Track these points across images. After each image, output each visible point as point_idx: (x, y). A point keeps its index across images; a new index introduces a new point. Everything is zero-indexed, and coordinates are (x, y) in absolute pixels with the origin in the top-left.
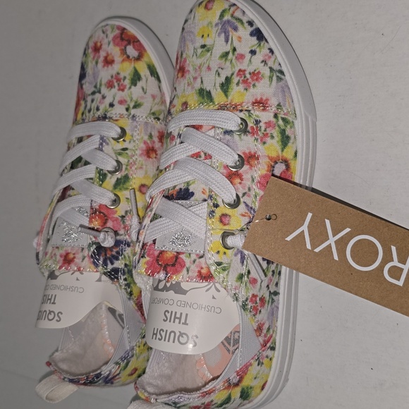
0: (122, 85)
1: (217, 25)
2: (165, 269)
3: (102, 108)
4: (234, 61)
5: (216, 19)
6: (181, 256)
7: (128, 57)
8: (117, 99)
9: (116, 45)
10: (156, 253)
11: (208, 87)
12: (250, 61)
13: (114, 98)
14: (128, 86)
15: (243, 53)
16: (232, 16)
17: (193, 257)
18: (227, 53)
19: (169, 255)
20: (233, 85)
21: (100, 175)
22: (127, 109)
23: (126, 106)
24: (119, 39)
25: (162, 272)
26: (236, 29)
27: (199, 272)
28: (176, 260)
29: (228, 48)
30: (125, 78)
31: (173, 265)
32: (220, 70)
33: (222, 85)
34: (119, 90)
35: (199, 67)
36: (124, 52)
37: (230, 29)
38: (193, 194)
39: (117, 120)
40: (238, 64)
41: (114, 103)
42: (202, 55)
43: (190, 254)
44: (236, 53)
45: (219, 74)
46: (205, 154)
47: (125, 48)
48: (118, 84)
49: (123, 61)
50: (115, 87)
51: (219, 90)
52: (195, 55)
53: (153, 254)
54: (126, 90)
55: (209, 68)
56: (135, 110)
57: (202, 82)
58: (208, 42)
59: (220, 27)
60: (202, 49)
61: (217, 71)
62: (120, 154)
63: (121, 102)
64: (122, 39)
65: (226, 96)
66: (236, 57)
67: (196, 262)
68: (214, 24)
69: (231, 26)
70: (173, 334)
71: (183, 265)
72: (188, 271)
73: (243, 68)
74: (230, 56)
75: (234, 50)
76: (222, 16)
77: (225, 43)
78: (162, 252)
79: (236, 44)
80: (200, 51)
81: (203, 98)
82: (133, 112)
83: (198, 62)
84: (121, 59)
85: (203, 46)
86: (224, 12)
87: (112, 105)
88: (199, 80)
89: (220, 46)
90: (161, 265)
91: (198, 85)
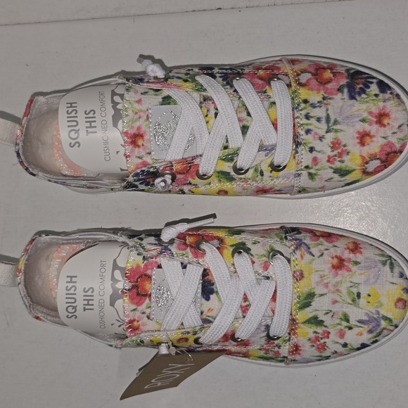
0: (335, 160)
1: (378, 313)
2: (133, 287)
3: (309, 138)
4: (339, 327)
5: (383, 312)
6: (148, 299)
7: (367, 163)
8: (319, 156)
9: (382, 148)
10: (149, 272)
11: (316, 303)
12: (337, 343)
13: (319, 152)
14: (333, 166)
15: (346, 336)
16: (384, 329)
17: (148, 311)
18: (348, 321)
19: (148, 286)
20: (314, 328)
21: (232, 154)
22: (307, 167)
23: (310, 166)
24: (389, 150)
25: (131, 284)
26: (370, 332)
27: (134, 320)
28: (143, 295)
29: (353, 322)
30: (342, 162)
31: (138, 294)
32: (331, 314)
33: (315, 318)
34: (329, 157)
35: (338, 290)
36: (373, 157)
37: (371, 326)
38: (208, 299)
39: (294, 157)
40: (336, 332)
41: (314, 152)
42: (350, 293)
43: (150, 307)
44: (347, 329)
45: (327, 313)
46: (248, 306)
47: (378, 159)
48: (336, 156)
49: (363, 158)
50: (333, 151)
51: (311, 315)
52: (352, 284)
53: (148, 269)
54: (328, 164)
55: (335, 302)
56: (307, 175)
57: (322, 295)
58: (362, 301)
59: (375, 316)
60: (356, 294)
61: (331, 311)
62: (256, 170)
63: (315, 160)
64: (388, 154)
65: (304, 323)
66: (342, 330)
67: (143, 315)
68: (379, 310)
69: (374, 327)
70: (73, 300)
71: (138, 304)
72: (134, 310)
73: (331, 336)
74: (345, 324)
75: (350, 328)
76: (386, 318)
77: (358, 319)
78: (149, 277)
79: (356, 330)
80: (355, 290)
81: (305, 299)
82: (305, 173)
83: (343, 289)
84: (365, 155)
85: (359, 295)
86: (390, 320)
87: (311, 150)
88: (324, 291)
89: (356, 314)
90: (137, 282)
91: (318, 291)
